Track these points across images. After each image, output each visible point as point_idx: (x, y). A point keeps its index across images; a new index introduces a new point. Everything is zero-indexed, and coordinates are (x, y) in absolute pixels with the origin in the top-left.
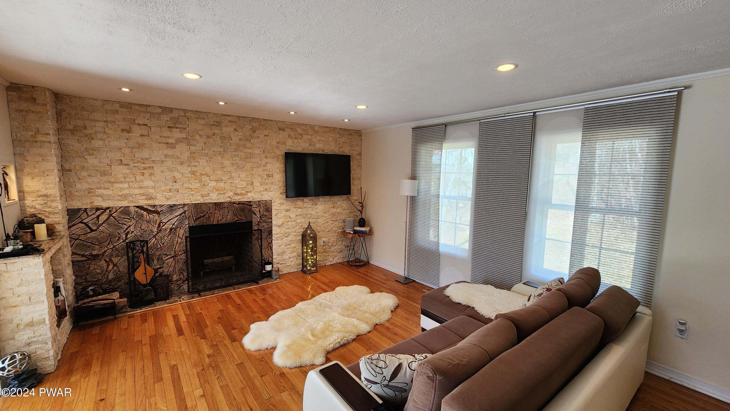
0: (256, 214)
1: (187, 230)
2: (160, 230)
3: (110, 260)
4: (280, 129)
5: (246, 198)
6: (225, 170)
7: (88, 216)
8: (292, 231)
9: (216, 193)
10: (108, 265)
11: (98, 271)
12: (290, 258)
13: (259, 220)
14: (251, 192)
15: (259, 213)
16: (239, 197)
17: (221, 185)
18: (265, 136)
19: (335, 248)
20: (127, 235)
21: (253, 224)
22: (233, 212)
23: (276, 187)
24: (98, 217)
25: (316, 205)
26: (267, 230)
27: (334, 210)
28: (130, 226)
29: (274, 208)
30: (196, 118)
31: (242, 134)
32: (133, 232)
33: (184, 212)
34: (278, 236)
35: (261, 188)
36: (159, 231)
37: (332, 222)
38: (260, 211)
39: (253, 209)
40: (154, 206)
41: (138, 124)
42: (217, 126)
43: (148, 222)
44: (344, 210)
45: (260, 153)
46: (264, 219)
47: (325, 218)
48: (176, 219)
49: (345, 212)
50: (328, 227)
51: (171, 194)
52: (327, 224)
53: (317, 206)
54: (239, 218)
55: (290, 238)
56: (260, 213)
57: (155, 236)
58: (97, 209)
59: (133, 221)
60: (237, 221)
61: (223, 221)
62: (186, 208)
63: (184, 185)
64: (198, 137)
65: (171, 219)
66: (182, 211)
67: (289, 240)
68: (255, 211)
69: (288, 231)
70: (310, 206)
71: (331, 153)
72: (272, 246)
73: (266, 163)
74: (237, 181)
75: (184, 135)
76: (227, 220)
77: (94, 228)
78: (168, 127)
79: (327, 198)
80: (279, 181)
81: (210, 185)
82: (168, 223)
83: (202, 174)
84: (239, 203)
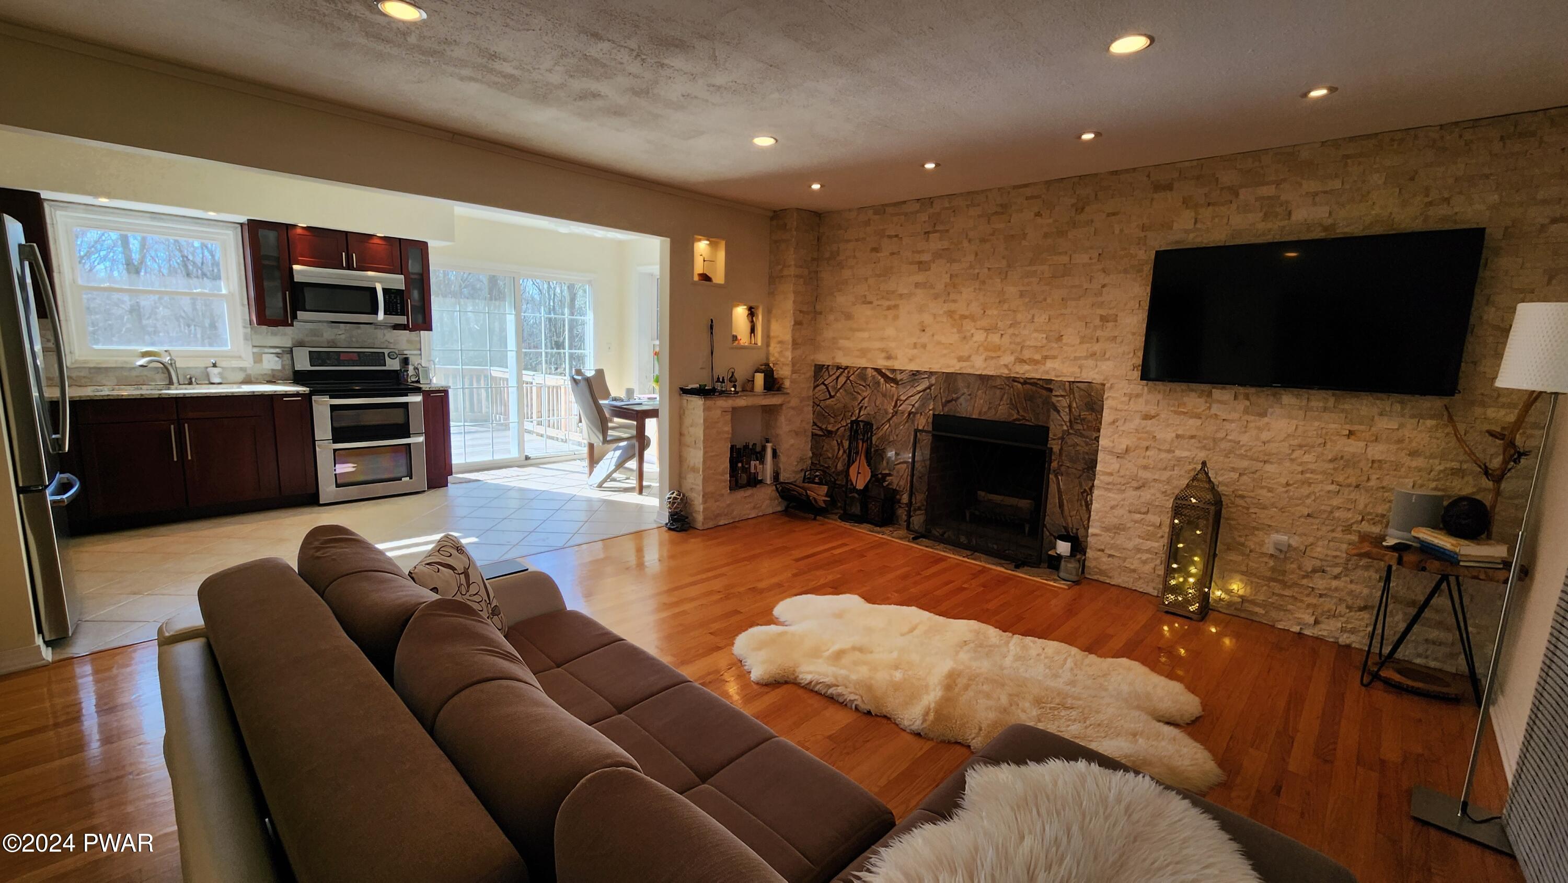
0: (1058, 412)
1: (930, 420)
2: (896, 412)
3: (841, 441)
4: (1158, 187)
5: (1041, 371)
6: (1006, 306)
7: (830, 376)
8: (1156, 477)
9: (983, 357)
10: (839, 450)
11: (830, 455)
12: (1138, 550)
13: (1065, 428)
14: (1054, 357)
15: (1067, 410)
16: (1027, 367)
17: (995, 338)
18: (1110, 214)
19: (1335, 583)
20: (860, 412)
21: (1051, 435)
22: (1011, 399)
23: (1123, 349)
24: (837, 378)
25: (1263, 414)
26: (1084, 459)
27: (1353, 447)
28: (864, 399)
29: (1107, 404)
30: (968, 206)
31: (1051, 221)
32: (866, 407)
33: (929, 388)
34: (1110, 479)
35: (1082, 351)
36: (895, 413)
37: (1333, 487)
38: (1070, 407)
39: (1054, 399)
40: (894, 371)
41: (890, 237)
42: (1002, 213)
43: (884, 395)
44: (1413, 454)
45: (1090, 261)
46: (1080, 427)
47: (1300, 469)
48: (917, 397)
49: (1419, 462)
50: (1308, 501)
51: (915, 351)
52: (1305, 491)
53: (1266, 420)
54: (1022, 416)
55: (1146, 495)
56: (1070, 410)
57: (889, 420)
58: (838, 368)
59: (869, 392)
60: (1015, 420)
61: (990, 416)
62: (933, 380)
63: (936, 337)
64: (965, 243)
65: (912, 396)
66: (925, 384)
67: (1142, 500)
68: (1058, 404)
69: (1143, 474)
70: (1235, 416)
72: (1091, 500)
73: (1103, 286)
74: (1026, 332)
75: (946, 244)
76: (998, 415)
77: (832, 394)
78: (925, 233)
79: (1318, 399)
80: (1134, 334)
81: (975, 339)
82: (906, 402)
83: (963, 317)
84: (1026, 382)
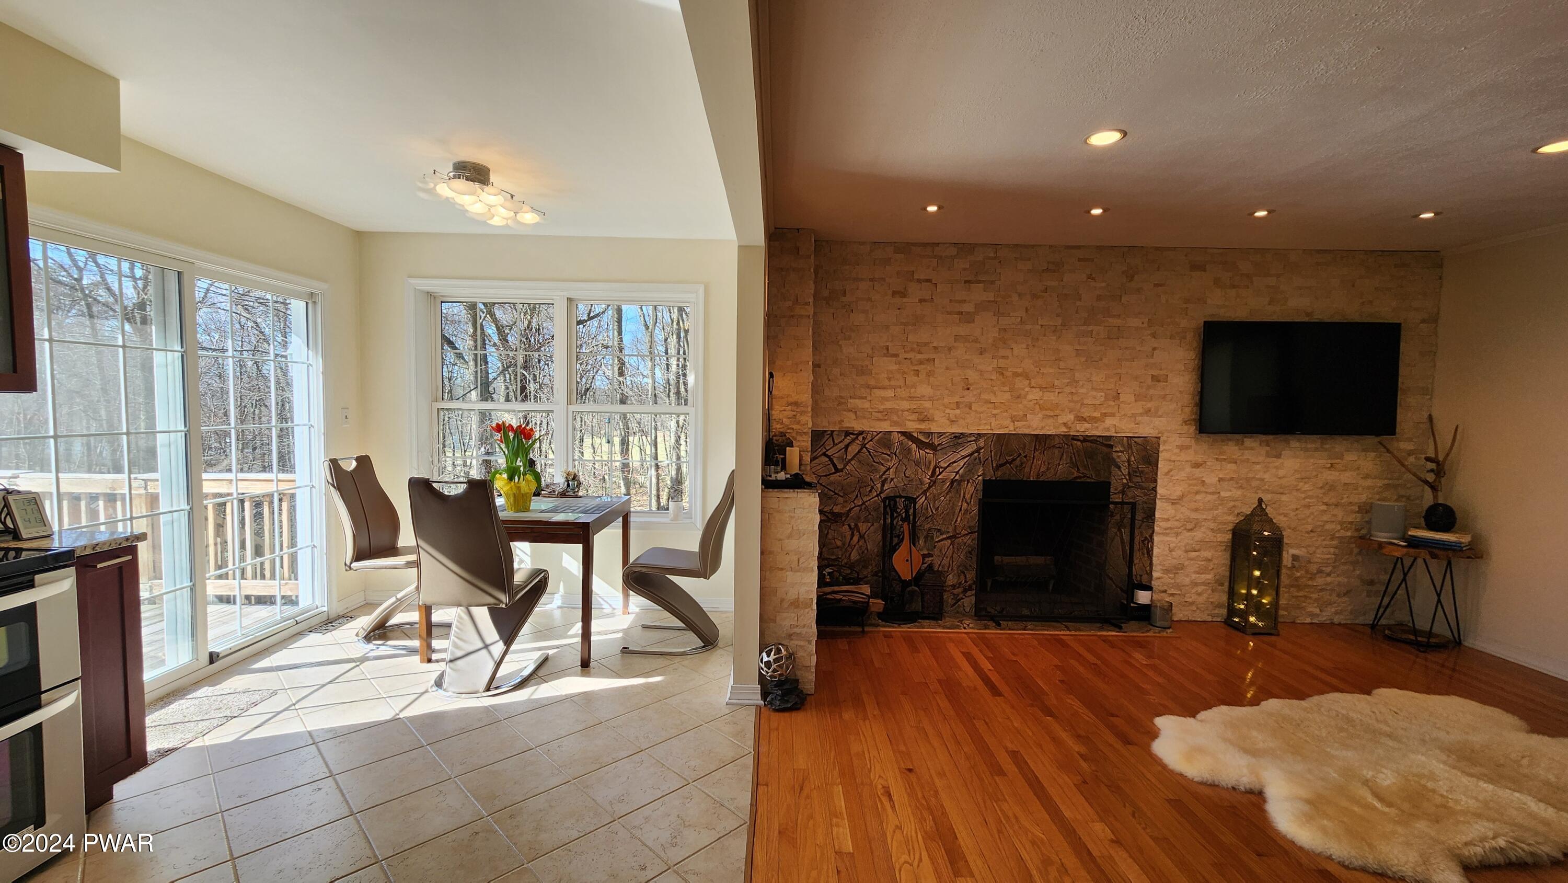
0: (1119, 468)
1: (980, 487)
2: (935, 482)
3: (856, 525)
4: (1195, 267)
5: (1101, 428)
6: (1062, 365)
7: (835, 445)
8: (1205, 517)
9: (1040, 415)
10: (853, 535)
11: (839, 543)
12: (1195, 584)
13: (1125, 481)
14: (1113, 415)
15: (1126, 464)
16: (1087, 425)
17: (1051, 397)
18: (1157, 285)
19: (1329, 579)
20: (883, 485)
21: (1112, 490)
22: (1071, 458)
23: (1173, 406)
24: (847, 447)
25: (1278, 456)
26: (1143, 508)
27: (1331, 476)
28: (889, 469)
29: (1162, 456)
30: (1016, 259)
31: (1104, 284)
32: (892, 479)
33: (978, 451)
34: (1168, 525)
35: (1139, 408)
36: (933, 483)
37: (1324, 507)
38: (1129, 461)
39: (1115, 455)
40: (929, 434)
41: (919, 281)
42: (1054, 271)
43: (917, 464)
44: (1367, 477)
45: (1141, 325)
46: (1139, 480)
47: (1303, 496)
48: (962, 463)
49: (1369, 482)
50: (1310, 520)
51: (958, 412)
52: (1307, 512)
53: (1280, 461)
54: (1083, 473)
55: (1199, 534)
56: (1129, 465)
57: (924, 493)
58: (847, 434)
59: (895, 460)
60: (1076, 478)
61: (1049, 477)
62: (981, 443)
63: (983, 396)
64: (1015, 298)
65: (955, 462)
66: (973, 447)
67: (1196, 539)
68: (1118, 460)
69: (1194, 515)
70: (1261, 459)
71: (1337, 319)
72: (1152, 547)
73: (1154, 349)
74: (1081, 391)
75: (991, 296)
76: (1058, 475)
77: (840, 467)
78: (966, 282)
79: (1313, 442)
80: (1181, 392)
81: (1030, 397)
82: (947, 470)
83: (1016, 375)
84: (1086, 439)
